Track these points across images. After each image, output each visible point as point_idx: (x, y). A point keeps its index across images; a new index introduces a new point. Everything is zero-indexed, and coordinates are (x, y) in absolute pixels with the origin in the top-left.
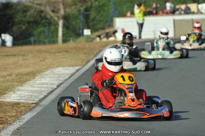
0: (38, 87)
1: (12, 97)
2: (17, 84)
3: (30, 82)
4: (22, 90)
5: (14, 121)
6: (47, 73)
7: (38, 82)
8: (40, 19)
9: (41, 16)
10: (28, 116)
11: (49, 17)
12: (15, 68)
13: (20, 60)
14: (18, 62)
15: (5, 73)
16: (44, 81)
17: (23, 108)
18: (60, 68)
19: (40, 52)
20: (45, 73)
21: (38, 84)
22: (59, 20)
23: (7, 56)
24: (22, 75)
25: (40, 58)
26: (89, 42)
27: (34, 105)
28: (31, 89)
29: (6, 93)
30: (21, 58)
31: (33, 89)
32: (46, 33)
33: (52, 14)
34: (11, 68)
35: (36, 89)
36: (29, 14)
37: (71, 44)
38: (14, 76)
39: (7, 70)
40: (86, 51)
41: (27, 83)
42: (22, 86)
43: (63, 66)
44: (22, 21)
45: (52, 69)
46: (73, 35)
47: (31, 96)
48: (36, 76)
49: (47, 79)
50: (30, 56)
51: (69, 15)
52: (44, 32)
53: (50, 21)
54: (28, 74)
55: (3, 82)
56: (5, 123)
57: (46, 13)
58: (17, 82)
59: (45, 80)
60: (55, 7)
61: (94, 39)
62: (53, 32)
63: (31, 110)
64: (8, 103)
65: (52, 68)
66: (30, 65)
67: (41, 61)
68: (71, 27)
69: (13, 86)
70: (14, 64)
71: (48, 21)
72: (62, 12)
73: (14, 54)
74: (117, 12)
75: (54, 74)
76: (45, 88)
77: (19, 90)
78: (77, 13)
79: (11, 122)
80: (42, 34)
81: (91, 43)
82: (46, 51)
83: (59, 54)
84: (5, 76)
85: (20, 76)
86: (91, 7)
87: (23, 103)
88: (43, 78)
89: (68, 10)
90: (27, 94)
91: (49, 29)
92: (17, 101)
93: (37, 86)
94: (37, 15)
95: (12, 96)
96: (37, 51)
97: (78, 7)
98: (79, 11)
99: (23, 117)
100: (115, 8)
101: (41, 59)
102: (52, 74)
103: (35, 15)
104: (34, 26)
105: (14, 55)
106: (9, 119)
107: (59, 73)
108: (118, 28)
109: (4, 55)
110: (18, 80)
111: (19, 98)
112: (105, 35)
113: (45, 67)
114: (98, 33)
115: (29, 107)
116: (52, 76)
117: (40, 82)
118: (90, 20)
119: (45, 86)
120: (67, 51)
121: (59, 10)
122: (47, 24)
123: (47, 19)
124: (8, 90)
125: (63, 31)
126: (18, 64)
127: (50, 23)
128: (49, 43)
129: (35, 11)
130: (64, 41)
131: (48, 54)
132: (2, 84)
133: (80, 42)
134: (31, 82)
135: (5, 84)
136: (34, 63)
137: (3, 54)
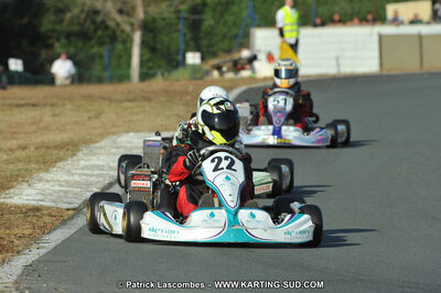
0: (80, 175)
1: (25, 195)
2: (37, 167)
3: (65, 163)
4: (47, 181)
5: (27, 246)
6: (102, 143)
7: (82, 163)
8: (93, 27)
9: (93, 22)
10: (57, 237)
11: (111, 24)
12: (35, 132)
13: (46, 115)
14: (41, 120)
15: (13, 144)
16: (94, 161)
17: (47, 219)
18: (131, 134)
19: (90, 98)
20: (98, 145)
21: (83, 169)
22: (133, 31)
23: (18, 106)
24: (48, 148)
25: (88, 111)
26: (196, 79)
27: (71, 212)
28: (65, 177)
29: (12, 187)
30: (48, 111)
31: (70, 178)
32: (106, 60)
33: (119, 18)
34: (26, 133)
35: (76, 178)
36: (68, 16)
37: (158, 83)
38: (32, 148)
39: (15, 136)
40: (189, 98)
41: (58, 164)
42: (47, 171)
43: (137, 131)
44: (54, 31)
45: (114, 137)
46: (163, 63)
47: (66, 192)
48: (78, 150)
49: (102, 158)
50: (69, 107)
51: (154, 20)
52: (101, 57)
53: (114, 32)
54: (62, 146)
55: (7, 162)
56: (7, 251)
57: (105, 15)
58: (37, 162)
59: (98, 159)
60: (124, 3)
61: (207, 73)
62: (120, 57)
63: (64, 223)
64: (16, 207)
65: (113, 133)
66: (68, 127)
67: (90, 118)
68: (159, 46)
69: (29, 172)
70: (33, 123)
71: (109, 32)
72: (140, 14)
73: (33, 101)
74: (257, 16)
75: (118, 148)
76: (97, 176)
77: (40, 180)
78: (173, 16)
79: (20, 248)
80: (97, 61)
81: (200, 82)
82: (103, 98)
83: (129, 104)
84: (11, 150)
85: (44, 150)
86: (204, 5)
87: (48, 208)
88: (94, 154)
89: (153, 10)
90: (57, 188)
91: (113, 50)
92: (34, 203)
93: (80, 171)
94: (85, 20)
95: (26, 192)
96: (83, 97)
97: (176, 3)
98: (178, 12)
99: (46, 237)
100: (254, 7)
101: (92, 114)
102: (112, 147)
103: (81, 20)
104: (80, 44)
105: (34, 105)
106: (17, 242)
107: (129, 145)
108: (259, 51)
109: (11, 105)
110: (40, 159)
111: (40, 197)
112: (230, 64)
113: (99, 131)
114: (215, 62)
115: (61, 218)
116: (113, 150)
117: (88, 163)
118: (202, 35)
119: (96, 172)
120: (147, 99)
121: (134, 8)
122: (107, 40)
123: (107, 27)
124: (16, 180)
125: (141, 56)
126: (41, 126)
127: (113, 38)
128: (112, 80)
129: (82, 11)
130: (144, 77)
131: (107, 103)
132: (5, 167)
133: (177, 80)
134: (68, 164)
135: (11, 167)
136: (76, 123)
137: (10, 102)
